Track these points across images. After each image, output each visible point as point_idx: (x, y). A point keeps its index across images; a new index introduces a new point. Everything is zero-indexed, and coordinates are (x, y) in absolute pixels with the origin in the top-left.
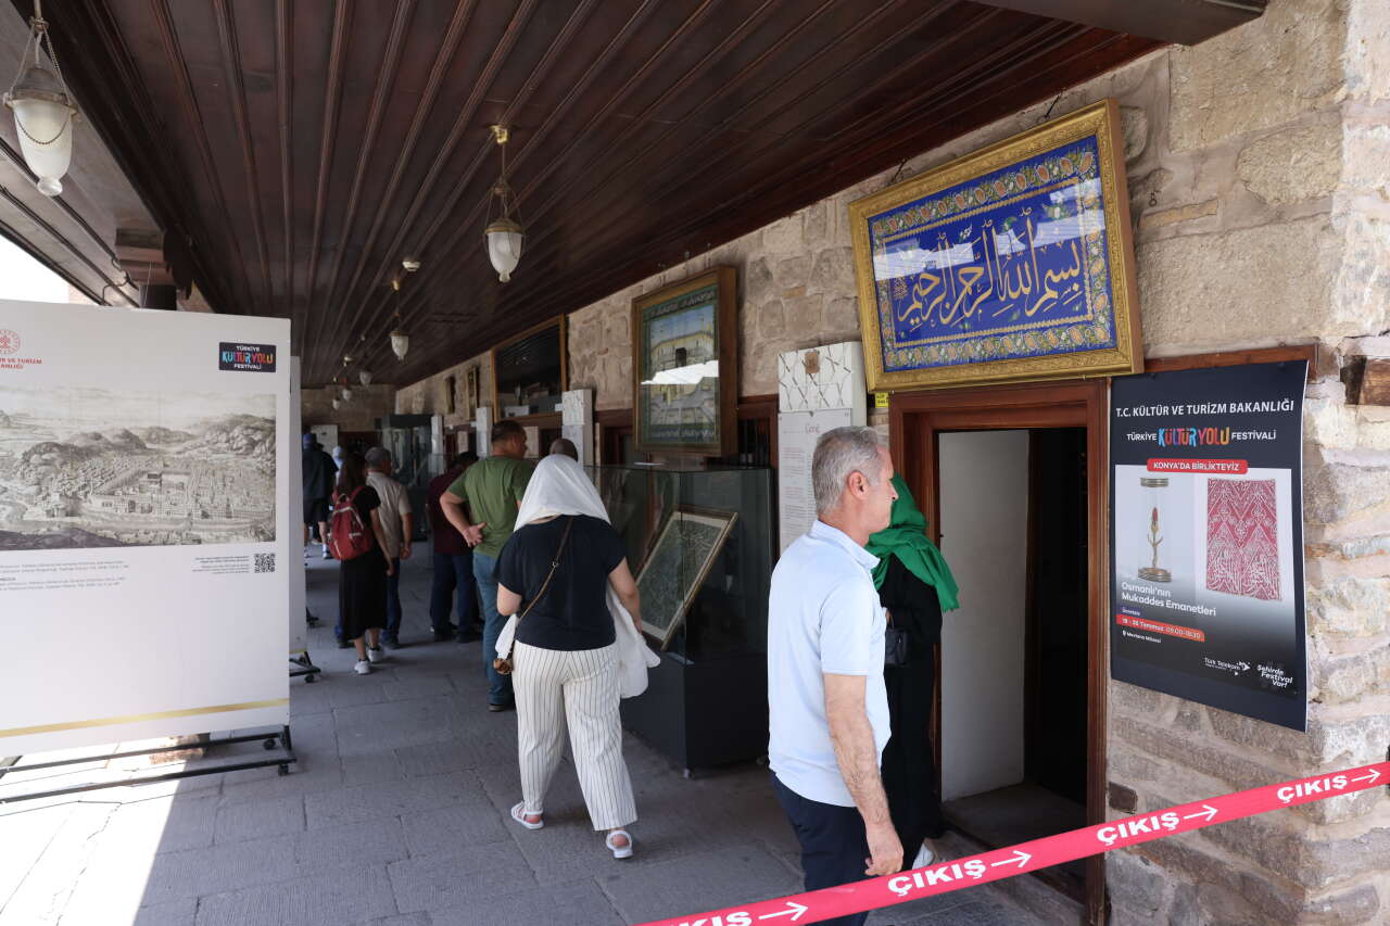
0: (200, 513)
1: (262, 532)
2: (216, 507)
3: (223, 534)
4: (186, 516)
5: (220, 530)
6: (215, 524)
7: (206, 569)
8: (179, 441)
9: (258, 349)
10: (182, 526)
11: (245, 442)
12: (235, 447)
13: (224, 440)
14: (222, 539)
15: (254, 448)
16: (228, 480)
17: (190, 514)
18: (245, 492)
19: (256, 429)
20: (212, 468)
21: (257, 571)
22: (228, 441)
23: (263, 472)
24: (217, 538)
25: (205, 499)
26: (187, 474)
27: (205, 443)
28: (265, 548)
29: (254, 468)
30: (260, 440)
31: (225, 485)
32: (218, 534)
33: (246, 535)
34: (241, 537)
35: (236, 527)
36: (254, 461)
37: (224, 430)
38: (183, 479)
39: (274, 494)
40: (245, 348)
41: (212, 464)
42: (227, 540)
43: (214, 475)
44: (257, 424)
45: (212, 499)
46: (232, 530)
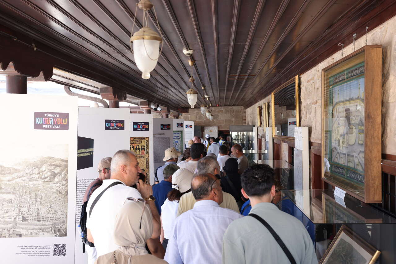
0: (21, 218)
1: (59, 231)
2: (31, 215)
3: (35, 231)
4: (13, 220)
5: (33, 229)
6: (30, 225)
7: (25, 253)
8: (9, 173)
9: (58, 116)
10: (10, 226)
11: (49, 174)
12: (43, 177)
13: (37, 173)
14: (34, 234)
15: (54, 177)
16: (38, 197)
17: (15, 218)
18: (49, 204)
19: (56, 166)
20: (29, 190)
21: (55, 255)
22: (39, 173)
23: (60, 193)
24: (31, 233)
25: (24, 210)
26: (14, 194)
27: (25, 175)
28: (60, 241)
29: (55, 190)
30: (58, 173)
31: (36, 201)
32: (32, 231)
33: (48, 232)
34: (46, 233)
35: (43, 227)
36: (54, 186)
37: (37, 167)
38: (12, 196)
39: (66, 207)
40: (50, 115)
41: (30, 188)
42: (37, 235)
43: (30, 194)
44: (57, 163)
45: (29, 210)
46: (40, 229)
